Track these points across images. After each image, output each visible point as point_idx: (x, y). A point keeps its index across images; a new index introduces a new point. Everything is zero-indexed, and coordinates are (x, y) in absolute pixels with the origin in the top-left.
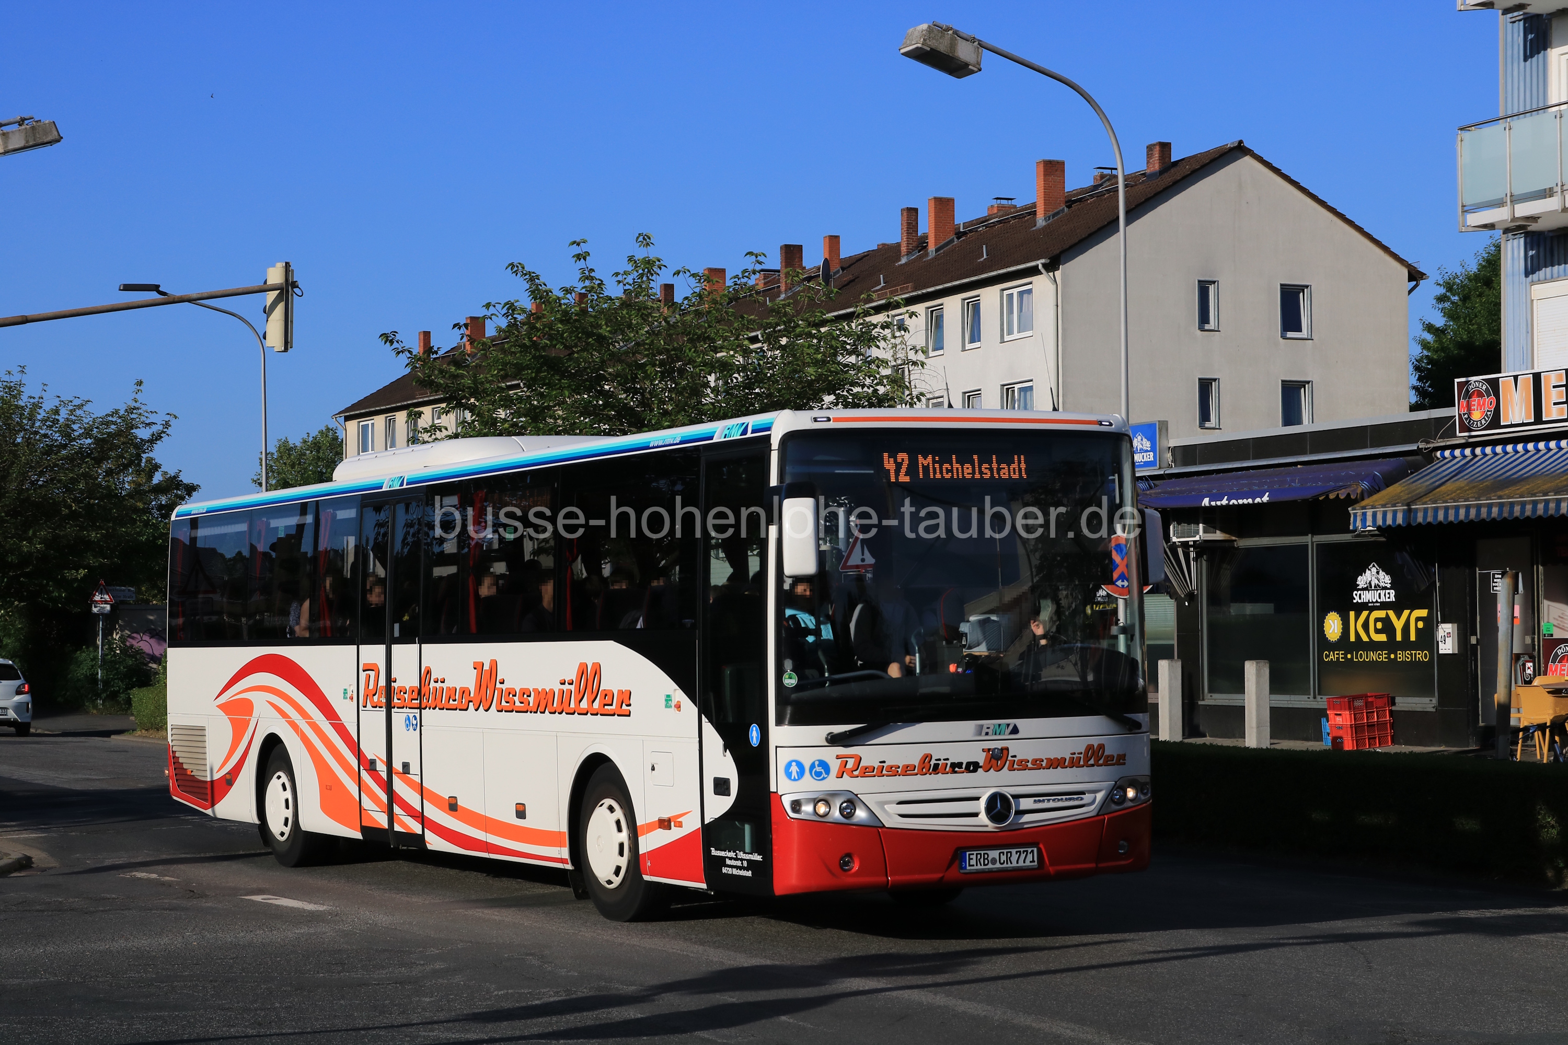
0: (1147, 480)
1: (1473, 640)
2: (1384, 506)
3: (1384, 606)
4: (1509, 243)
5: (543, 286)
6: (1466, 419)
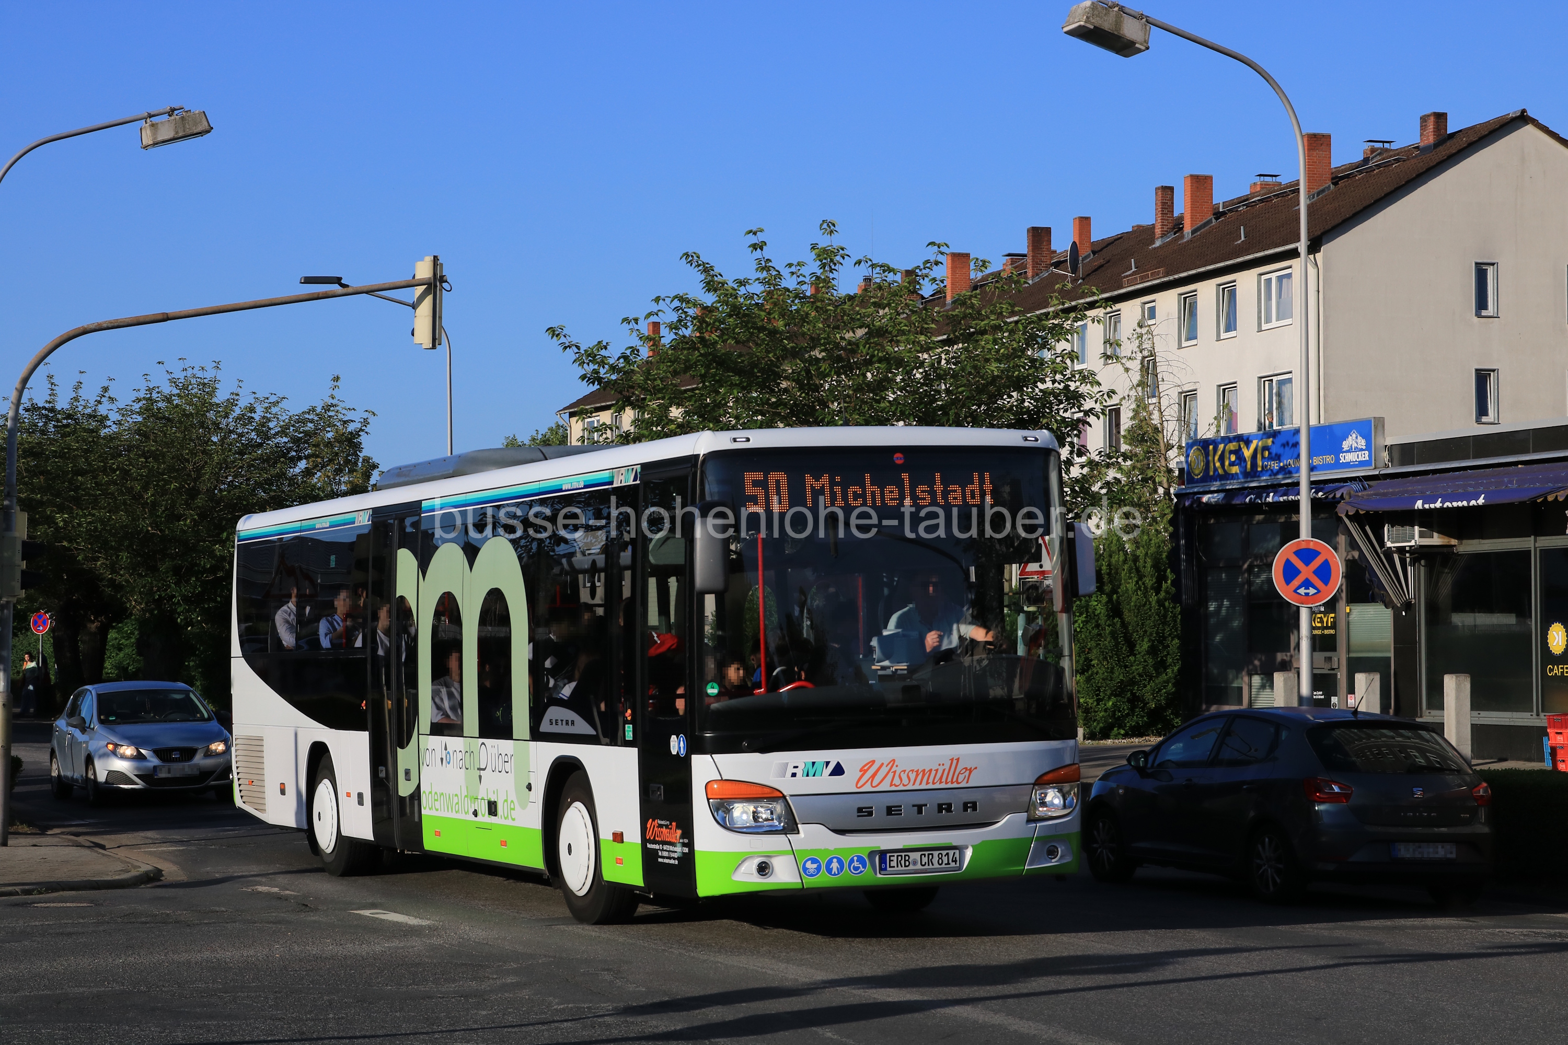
0: (1360, 480)
5: (719, 276)
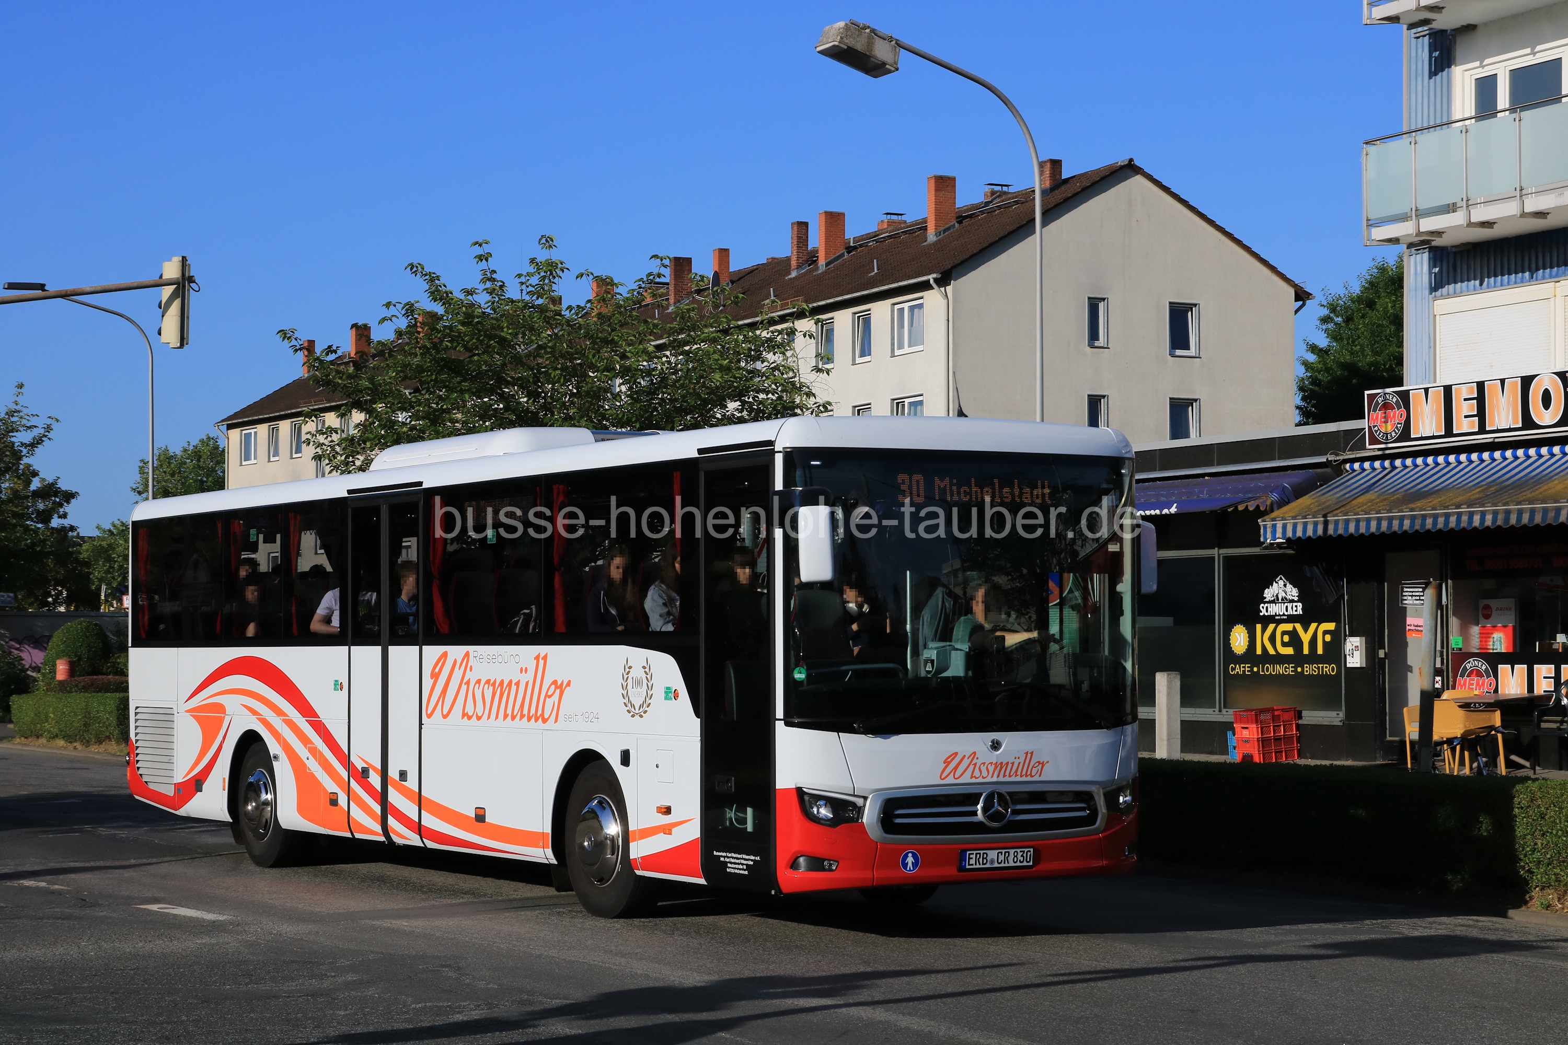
1: (1381, 654)
2: (1294, 518)
3: (1291, 619)
4: (1412, 258)
5: (443, 287)
6: (1376, 431)
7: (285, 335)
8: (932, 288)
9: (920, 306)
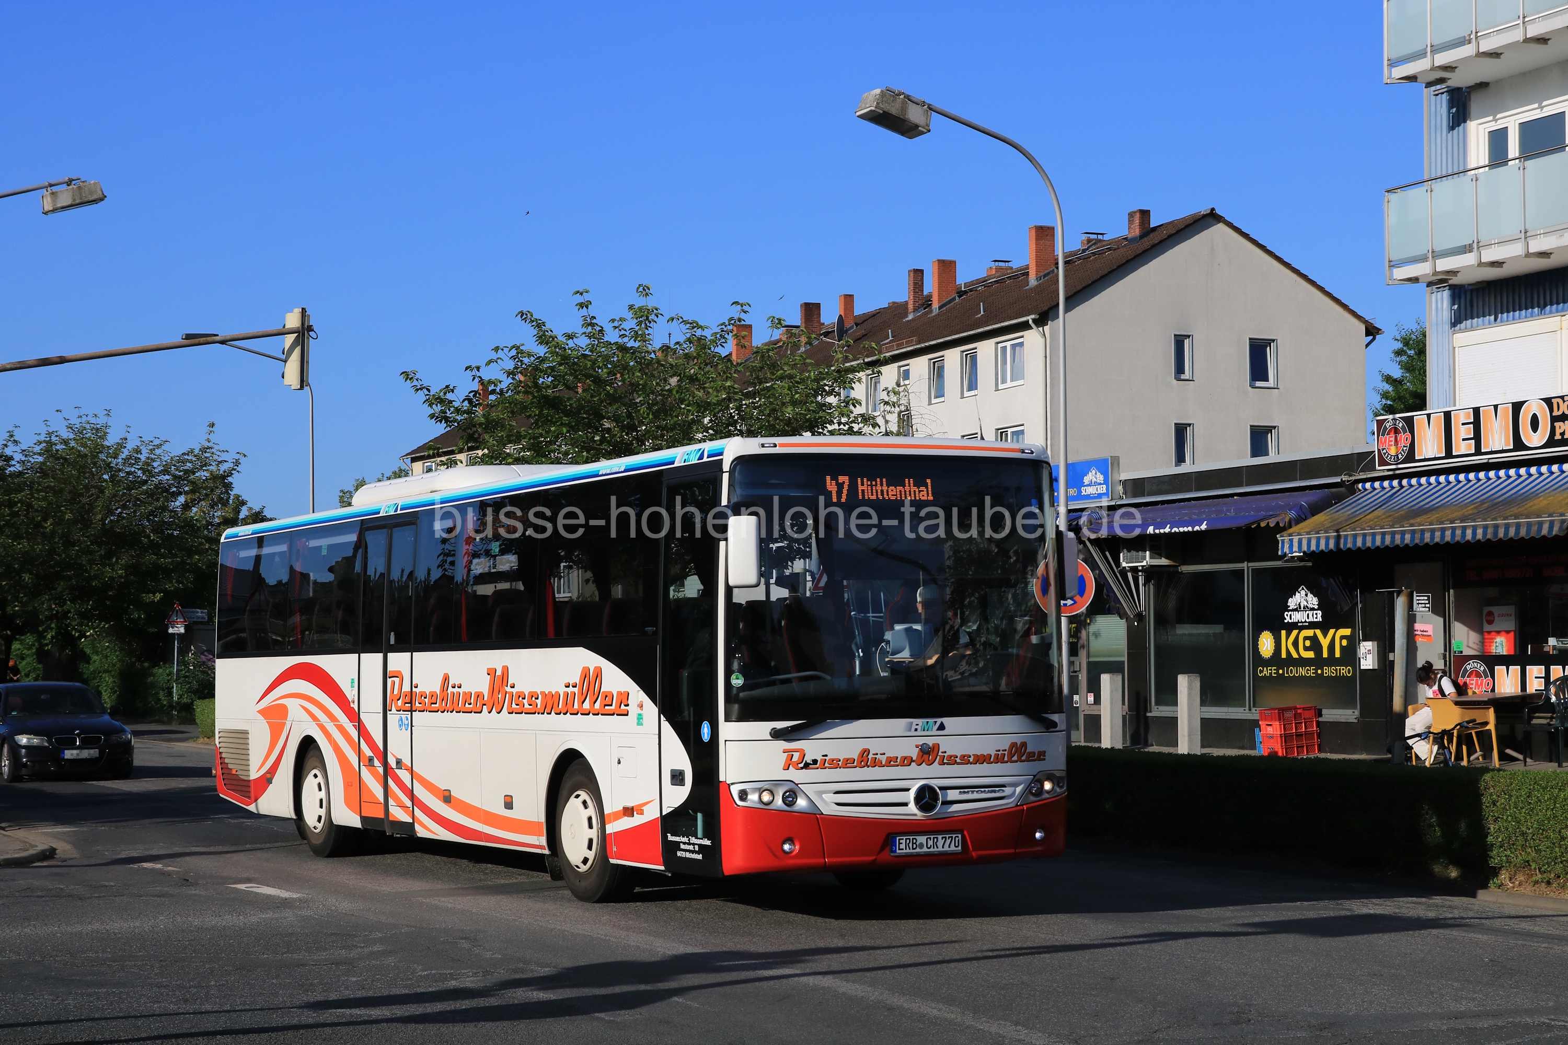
1: (1392, 657)
2: (1308, 533)
3: (1312, 625)
4: (1433, 296)
5: (550, 332)
6: (1385, 454)
7: (407, 376)
8: (1030, 328)
9: (1021, 344)
